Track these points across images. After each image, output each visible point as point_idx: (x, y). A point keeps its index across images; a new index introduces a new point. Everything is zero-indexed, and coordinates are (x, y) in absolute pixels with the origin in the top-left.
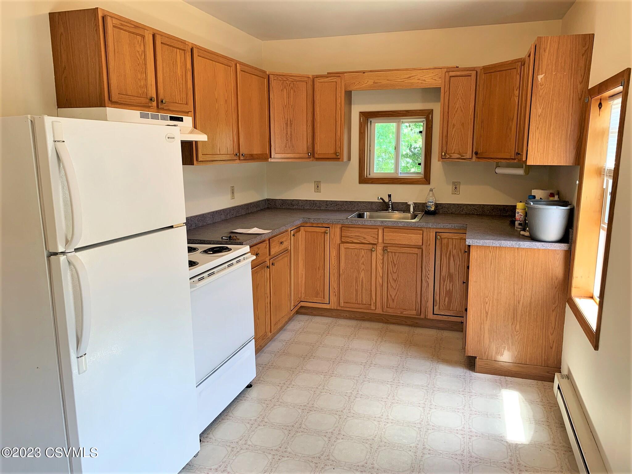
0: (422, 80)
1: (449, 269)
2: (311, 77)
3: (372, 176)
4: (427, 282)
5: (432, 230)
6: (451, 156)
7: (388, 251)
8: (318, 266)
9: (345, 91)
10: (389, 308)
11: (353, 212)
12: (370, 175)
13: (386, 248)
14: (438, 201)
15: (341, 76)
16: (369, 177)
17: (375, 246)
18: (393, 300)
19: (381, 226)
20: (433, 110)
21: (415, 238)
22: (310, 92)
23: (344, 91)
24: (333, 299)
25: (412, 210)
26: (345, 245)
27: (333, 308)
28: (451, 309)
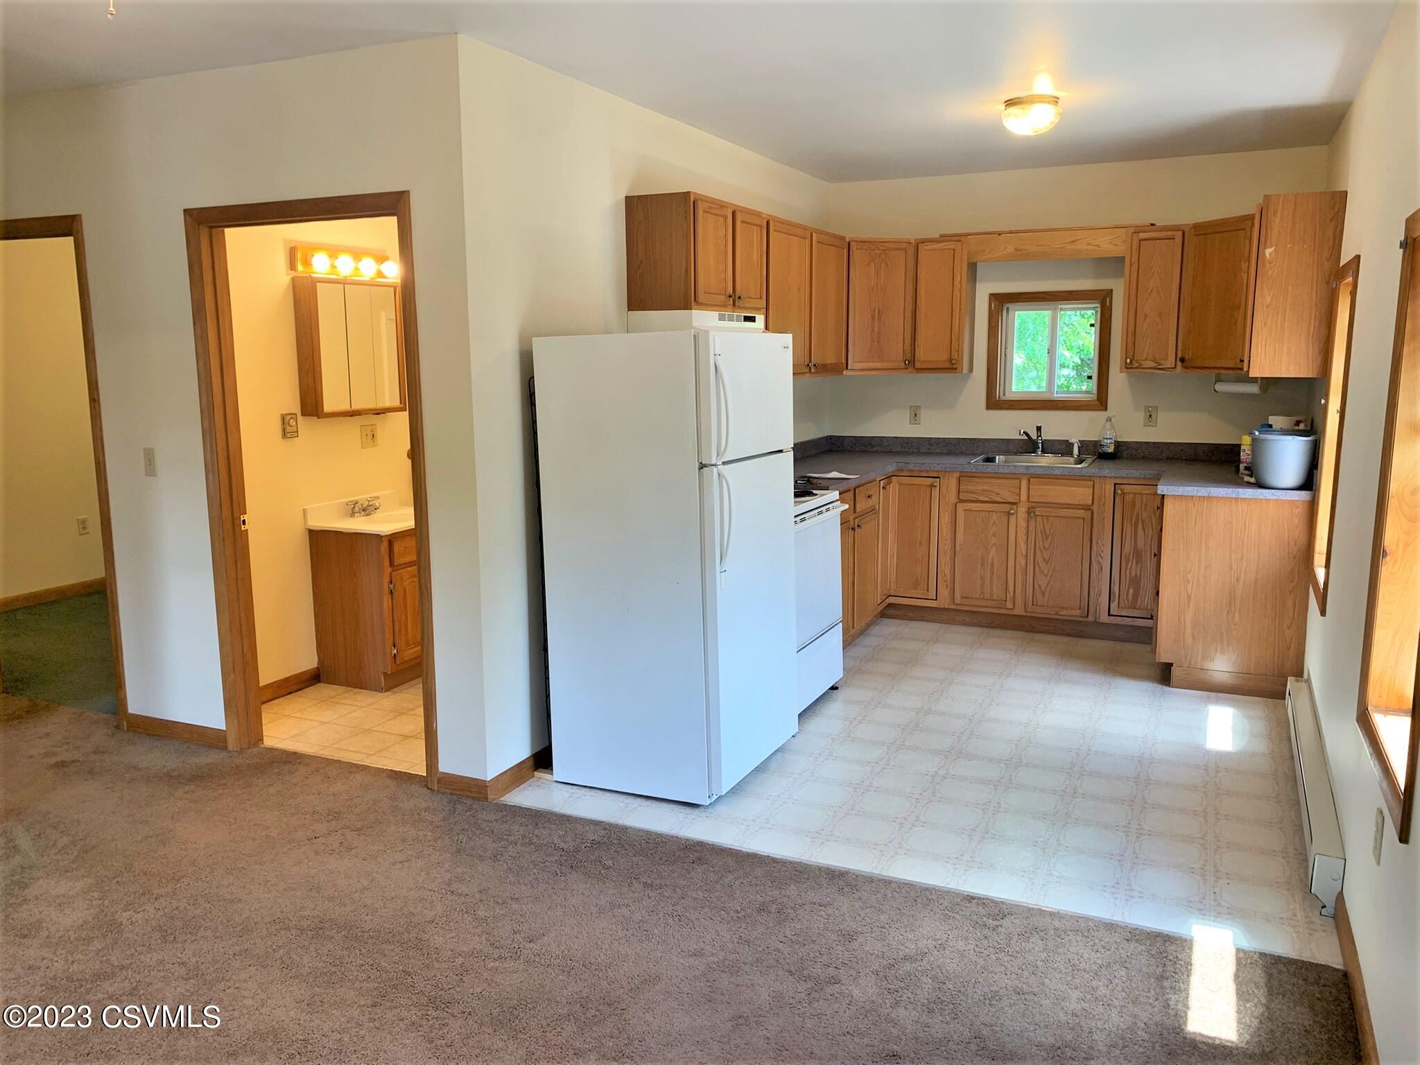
0: (1095, 245)
1: (1135, 543)
2: (913, 242)
3: (1009, 396)
4: (1100, 563)
5: (1108, 480)
6: (1140, 364)
7: (1037, 513)
8: (919, 539)
9: (969, 264)
10: (1036, 605)
11: (976, 455)
12: (1004, 395)
13: (1033, 510)
14: (1120, 438)
15: (962, 240)
16: (1003, 398)
17: (1015, 506)
18: (1043, 594)
19: (1026, 474)
20: (1112, 290)
21: (1081, 494)
22: (911, 265)
23: (966, 263)
24: (944, 592)
25: (1076, 451)
26: (964, 504)
27: (942, 607)
28: (1137, 607)
